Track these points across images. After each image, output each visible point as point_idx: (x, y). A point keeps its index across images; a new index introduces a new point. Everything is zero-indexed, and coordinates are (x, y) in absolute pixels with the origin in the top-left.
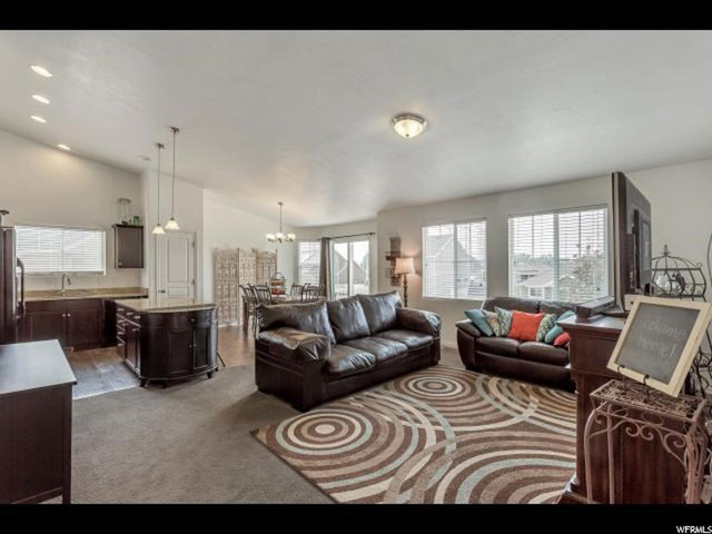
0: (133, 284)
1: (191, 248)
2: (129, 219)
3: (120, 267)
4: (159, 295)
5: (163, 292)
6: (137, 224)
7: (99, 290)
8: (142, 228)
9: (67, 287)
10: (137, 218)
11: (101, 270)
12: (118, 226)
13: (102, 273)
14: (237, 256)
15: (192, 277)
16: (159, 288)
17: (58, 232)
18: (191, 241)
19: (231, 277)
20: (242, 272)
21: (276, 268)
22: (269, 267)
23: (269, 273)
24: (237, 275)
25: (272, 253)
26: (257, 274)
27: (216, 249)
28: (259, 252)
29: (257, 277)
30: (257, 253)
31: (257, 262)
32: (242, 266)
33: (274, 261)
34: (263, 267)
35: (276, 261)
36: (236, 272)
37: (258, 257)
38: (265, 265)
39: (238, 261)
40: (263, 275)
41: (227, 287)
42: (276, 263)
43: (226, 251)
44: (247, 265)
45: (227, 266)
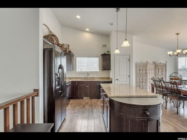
0: (107, 76)
1: (128, 62)
2: (106, 52)
3: (103, 70)
4: (116, 81)
5: (117, 80)
6: (108, 54)
7: (97, 78)
8: (110, 55)
9: (89, 76)
10: (108, 51)
11: (98, 71)
12: (102, 55)
13: (98, 72)
14: (146, 65)
15: (128, 74)
16: (116, 78)
17: (87, 58)
18: (128, 58)
19: (144, 74)
20: (149, 72)
21: (166, 70)
22: (162, 70)
23: (162, 73)
24: (146, 74)
25: (163, 63)
26: (155, 73)
27: (137, 62)
28: (156, 63)
29: (155, 74)
30: (155, 63)
31: (155, 68)
32: (149, 69)
33: (165, 67)
34: (158, 70)
35: (166, 67)
36: (146, 72)
37: (156, 65)
38: (159, 69)
39: (147, 67)
40: (158, 74)
41: (141, 78)
42: (166, 68)
43: (141, 63)
44: (151, 69)
45: (142, 69)
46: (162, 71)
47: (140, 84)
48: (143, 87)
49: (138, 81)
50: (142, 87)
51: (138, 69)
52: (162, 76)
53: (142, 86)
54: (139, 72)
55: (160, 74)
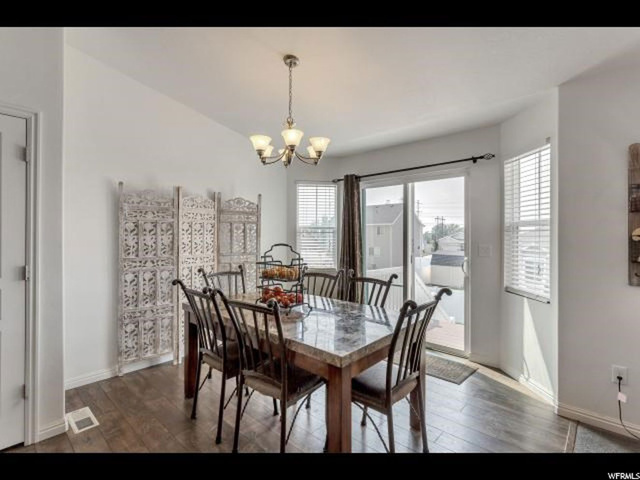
14: (175, 203)
19: (159, 253)
20: (186, 241)
21: (258, 232)
22: (244, 231)
23: (245, 243)
24: (172, 249)
25: (251, 203)
26: (218, 247)
27: (121, 183)
28: (224, 198)
29: (218, 251)
30: (219, 200)
31: (219, 221)
32: (186, 227)
33: (254, 218)
34: (231, 231)
35: (258, 218)
36: (172, 242)
37: (221, 208)
38: (235, 226)
39: (176, 215)
40: (231, 248)
41: (148, 276)
42: (258, 223)
43: (147, 192)
44: (198, 227)
45: (149, 227)
46: (245, 238)
47: (140, 306)
48: (154, 322)
49: (130, 293)
50: (149, 324)
51: (131, 226)
52: (243, 259)
53: (149, 315)
54: (132, 243)
55: (236, 248)
